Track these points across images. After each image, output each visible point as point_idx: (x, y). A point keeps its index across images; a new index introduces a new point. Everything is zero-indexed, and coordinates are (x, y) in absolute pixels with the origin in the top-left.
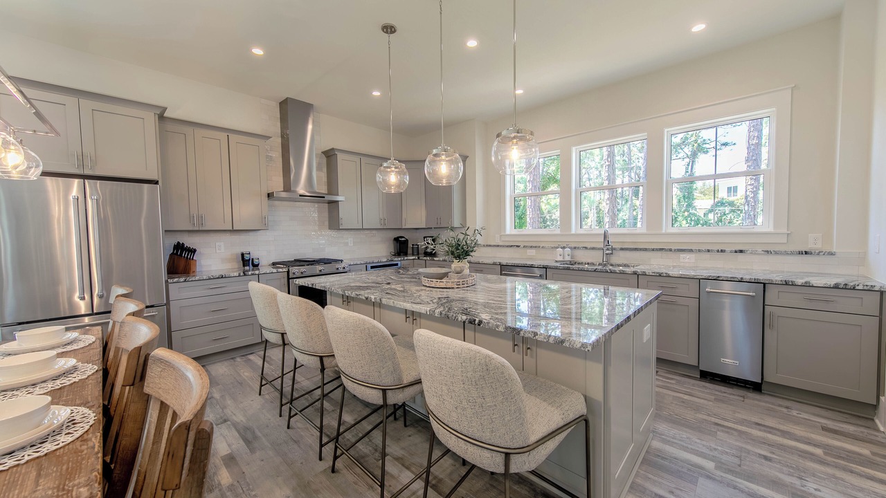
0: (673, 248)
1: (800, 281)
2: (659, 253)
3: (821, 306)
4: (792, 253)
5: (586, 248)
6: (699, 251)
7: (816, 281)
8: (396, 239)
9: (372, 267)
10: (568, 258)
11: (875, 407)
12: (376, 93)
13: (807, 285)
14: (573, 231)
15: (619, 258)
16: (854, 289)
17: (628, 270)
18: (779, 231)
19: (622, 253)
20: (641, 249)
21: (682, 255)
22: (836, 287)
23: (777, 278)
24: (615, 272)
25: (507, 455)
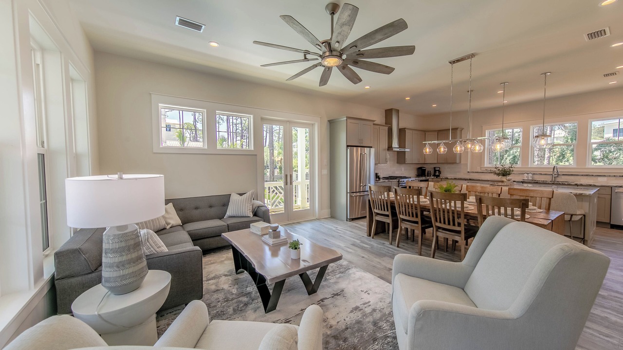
0: (594, 175)
5: (541, 174)
6: (609, 176)
8: (420, 168)
10: (530, 178)
12: (434, 106)
14: (529, 166)
21: (599, 178)
25: (571, 215)
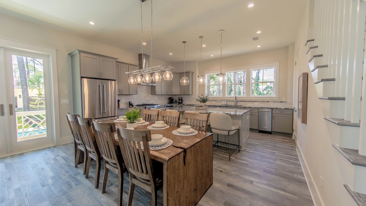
0: (253, 101)
1: (279, 108)
2: (249, 102)
3: (283, 113)
4: (279, 102)
5: (230, 101)
6: (259, 101)
7: (282, 108)
8: (170, 98)
9: (166, 107)
10: (225, 104)
11: (292, 134)
12: (171, 54)
13: (280, 109)
14: (226, 96)
15: (239, 104)
16: (288, 109)
17: (242, 106)
18: (276, 97)
19: (240, 102)
20: (245, 101)
21: (255, 103)
22: (285, 109)
23: (275, 107)
24: (239, 107)
25: (229, 131)
